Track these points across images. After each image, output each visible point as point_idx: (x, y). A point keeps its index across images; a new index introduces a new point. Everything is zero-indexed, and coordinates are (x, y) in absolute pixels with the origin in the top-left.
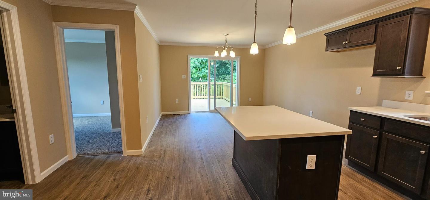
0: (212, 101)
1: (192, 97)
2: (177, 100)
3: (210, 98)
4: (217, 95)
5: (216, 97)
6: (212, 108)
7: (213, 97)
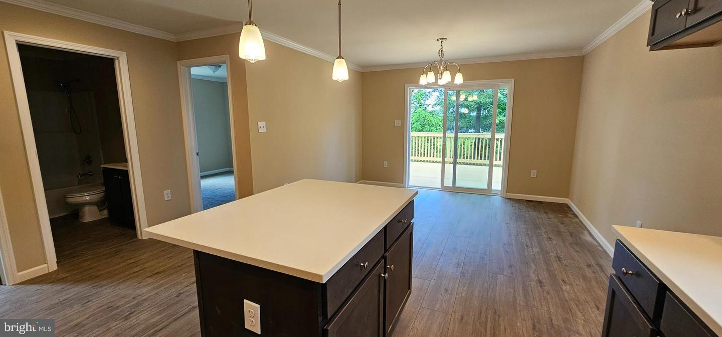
0: (449, 168)
1: (411, 158)
2: (386, 163)
3: (443, 163)
4: (460, 158)
5: (458, 160)
6: (449, 183)
7: (452, 160)
